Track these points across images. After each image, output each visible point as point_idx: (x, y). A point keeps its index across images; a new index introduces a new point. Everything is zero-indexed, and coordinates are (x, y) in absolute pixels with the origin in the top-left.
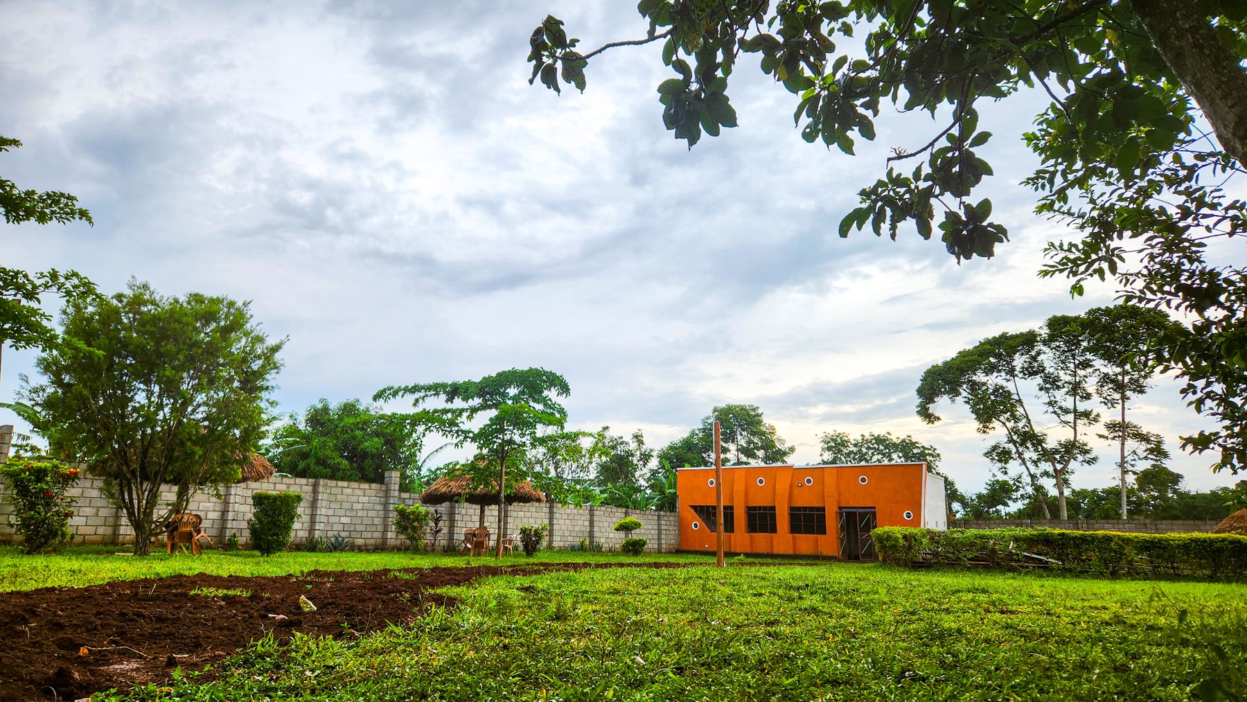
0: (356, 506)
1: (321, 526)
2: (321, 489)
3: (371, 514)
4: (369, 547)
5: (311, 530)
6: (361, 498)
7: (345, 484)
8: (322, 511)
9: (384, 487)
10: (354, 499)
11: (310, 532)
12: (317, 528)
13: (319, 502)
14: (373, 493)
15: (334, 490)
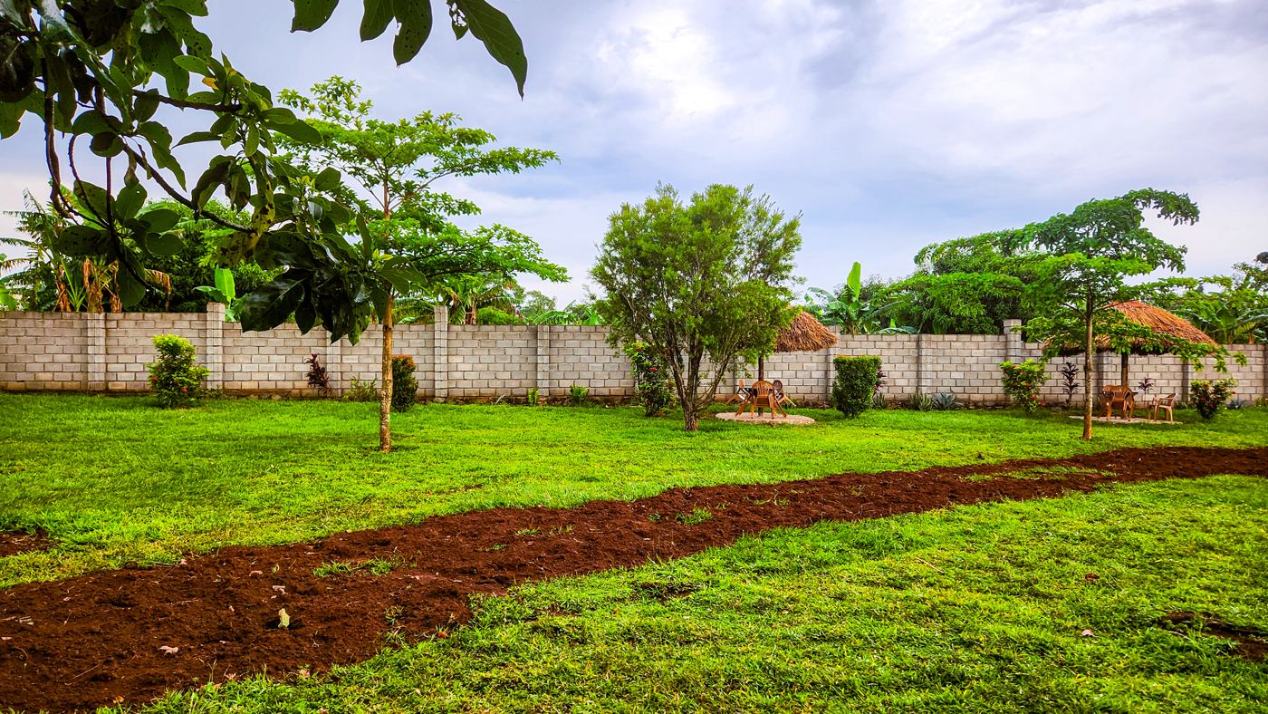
0: (968, 360)
1: (929, 383)
2: (924, 345)
3: (988, 367)
4: (988, 404)
5: (918, 387)
6: (973, 351)
7: (954, 337)
8: (927, 367)
9: (1002, 338)
10: (966, 353)
11: (917, 389)
12: (923, 384)
13: (923, 358)
14: (989, 345)
15: (941, 345)
